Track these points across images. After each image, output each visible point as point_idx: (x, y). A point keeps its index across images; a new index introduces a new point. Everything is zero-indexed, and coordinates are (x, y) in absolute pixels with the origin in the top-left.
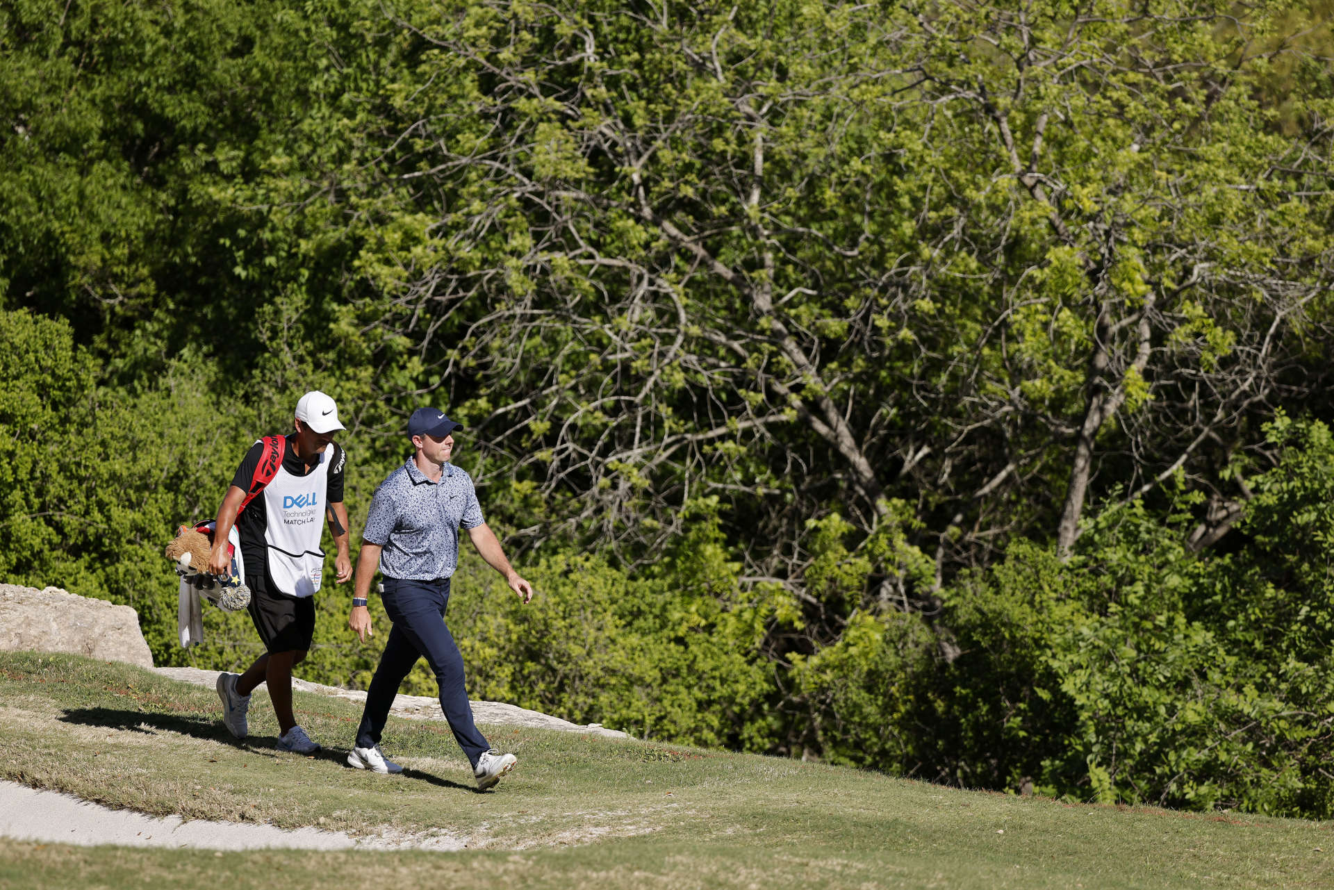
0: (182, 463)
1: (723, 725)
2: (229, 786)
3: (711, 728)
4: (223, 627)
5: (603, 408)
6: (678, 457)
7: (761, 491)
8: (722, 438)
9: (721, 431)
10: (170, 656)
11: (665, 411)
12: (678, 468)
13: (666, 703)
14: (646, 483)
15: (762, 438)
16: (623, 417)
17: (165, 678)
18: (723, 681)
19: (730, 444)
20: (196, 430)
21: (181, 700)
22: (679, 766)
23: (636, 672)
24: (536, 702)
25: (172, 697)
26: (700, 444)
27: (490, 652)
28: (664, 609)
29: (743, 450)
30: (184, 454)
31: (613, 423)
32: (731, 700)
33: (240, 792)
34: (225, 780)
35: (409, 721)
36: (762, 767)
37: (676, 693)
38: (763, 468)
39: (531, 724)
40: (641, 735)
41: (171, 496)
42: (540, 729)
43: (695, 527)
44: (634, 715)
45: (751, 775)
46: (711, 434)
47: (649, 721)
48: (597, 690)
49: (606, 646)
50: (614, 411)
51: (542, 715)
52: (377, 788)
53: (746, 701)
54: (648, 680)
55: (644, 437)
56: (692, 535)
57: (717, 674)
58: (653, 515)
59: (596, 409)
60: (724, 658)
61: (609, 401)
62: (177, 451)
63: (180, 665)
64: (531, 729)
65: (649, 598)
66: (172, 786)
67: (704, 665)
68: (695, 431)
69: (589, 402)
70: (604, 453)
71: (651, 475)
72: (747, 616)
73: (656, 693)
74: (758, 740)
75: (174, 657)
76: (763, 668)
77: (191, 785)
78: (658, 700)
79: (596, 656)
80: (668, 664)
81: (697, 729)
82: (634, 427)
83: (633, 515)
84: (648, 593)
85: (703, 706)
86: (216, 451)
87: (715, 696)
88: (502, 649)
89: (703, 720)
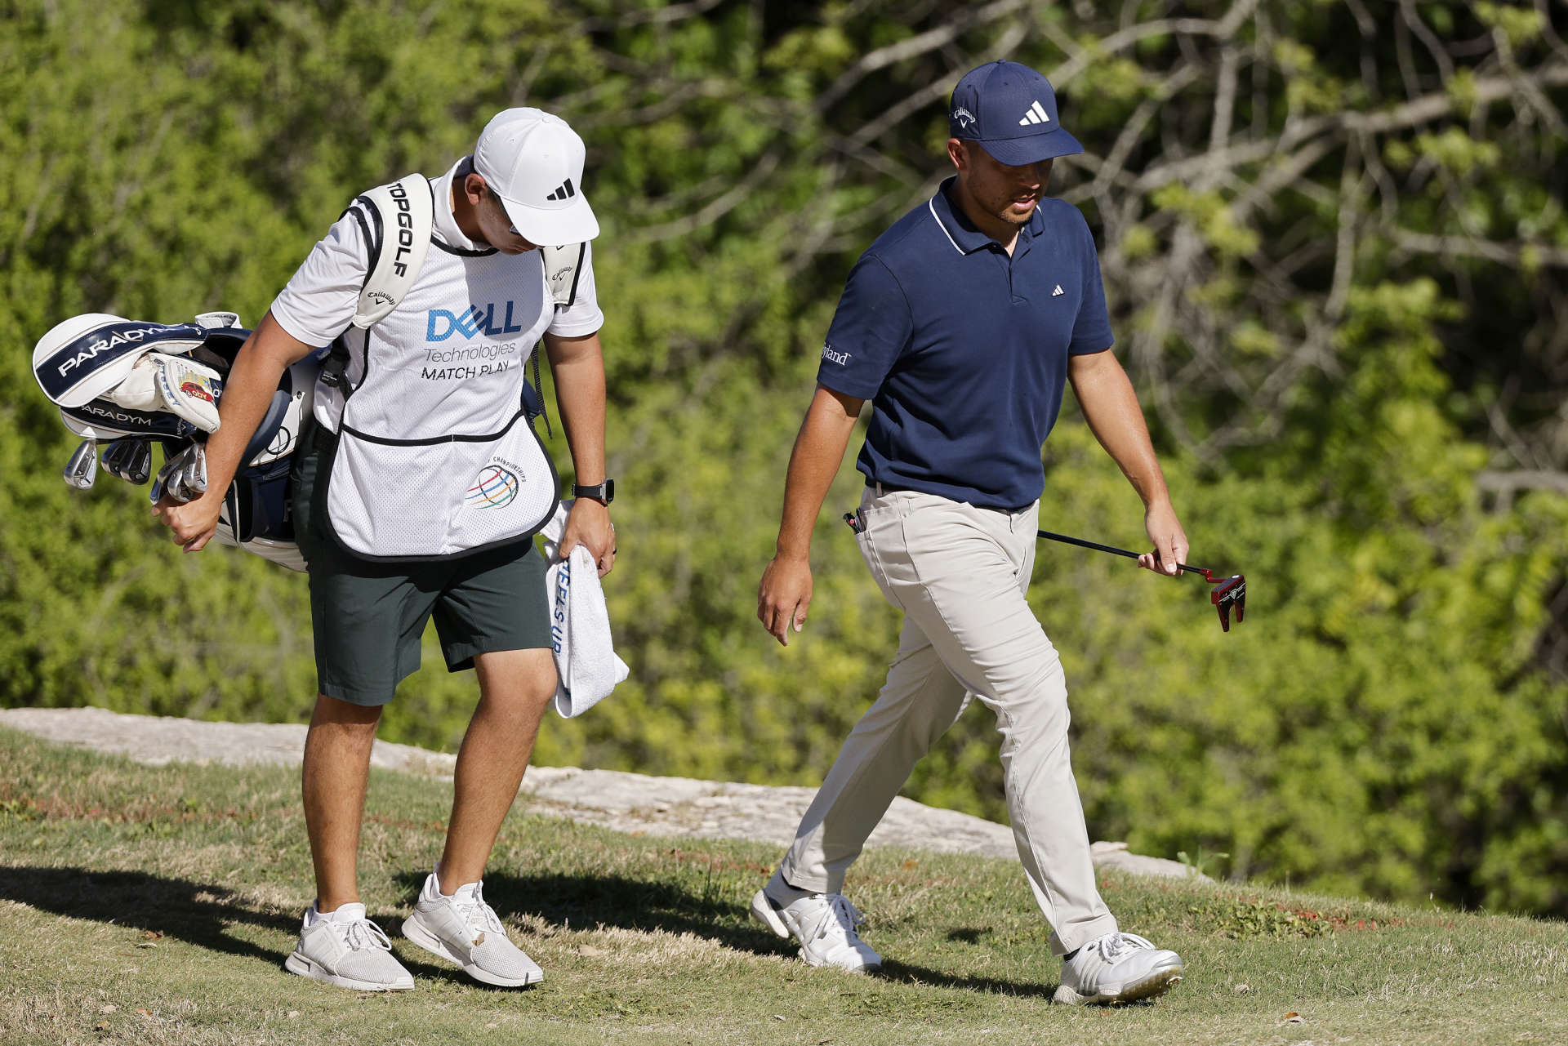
0: (75, 196)
1: (1433, 848)
2: (187, 1005)
3: (1401, 853)
4: (172, 609)
5: (1139, 55)
6: (1326, 171)
7: (1533, 257)
8: (1436, 126)
9: (1433, 106)
10: (39, 681)
11: (1293, 56)
12: (1320, 196)
13: (1291, 789)
14: (1248, 243)
15: (1537, 125)
16: (1186, 74)
17: (27, 738)
18: (1435, 734)
19: (1455, 143)
20: (110, 113)
21: (66, 792)
22: (1320, 947)
23: (1214, 714)
24: (963, 793)
25: (43, 784)
26: (1380, 139)
27: (847, 669)
28: (1287, 555)
29: (1488, 154)
30: (78, 176)
31: (1162, 88)
32: (1453, 782)
33: (214, 1020)
34: (176, 991)
35: (640, 841)
36: (1526, 949)
37: (1314, 766)
38: (1539, 197)
39: (947, 845)
40: (1225, 871)
41: (45, 280)
42: (973, 859)
43: (1370, 360)
44: (1209, 822)
45: (1500, 968)
46: (1409, 113)
47: (1247, 837)
48: (1115, 762)
49: (1137, 652)
50: (1163, 58)
51: (976, 823)
52: (558, 1007)
53: (1491, 785)
54: (1246, 734)
55: (1241, 123)
56: (1366, 381)
57: (1417, 716)
58: (1260, 314)
59: (1118, 55)
60: (1436, 679)
61: (1153, 33)
62: (62, 167)
63: (64, 702)
64: (948, 859)
65: (1250, 528)
66: (42, 1007)
67: (1387, 695)
68: (1365, 107)
69: (1103, 34)
70: (1138, 162)
71: (1259, 221)
72: (1499, 578)
73: (1266, 764)
74: (1522, 884)
75: (49, 685)
76: (1537, 704)
77: (89, 1002)
78: (1270, 783)
79: (1116, 675)
80: (1296, 691)
81: (1369, 856)
82: (1211, 96)
83: (1211, 320)
84: (1244, 513)
85: (1382, 797)
86: (161, 166)
87: (1413, 772)
88: (875, 658)
89: (1383, 834)
